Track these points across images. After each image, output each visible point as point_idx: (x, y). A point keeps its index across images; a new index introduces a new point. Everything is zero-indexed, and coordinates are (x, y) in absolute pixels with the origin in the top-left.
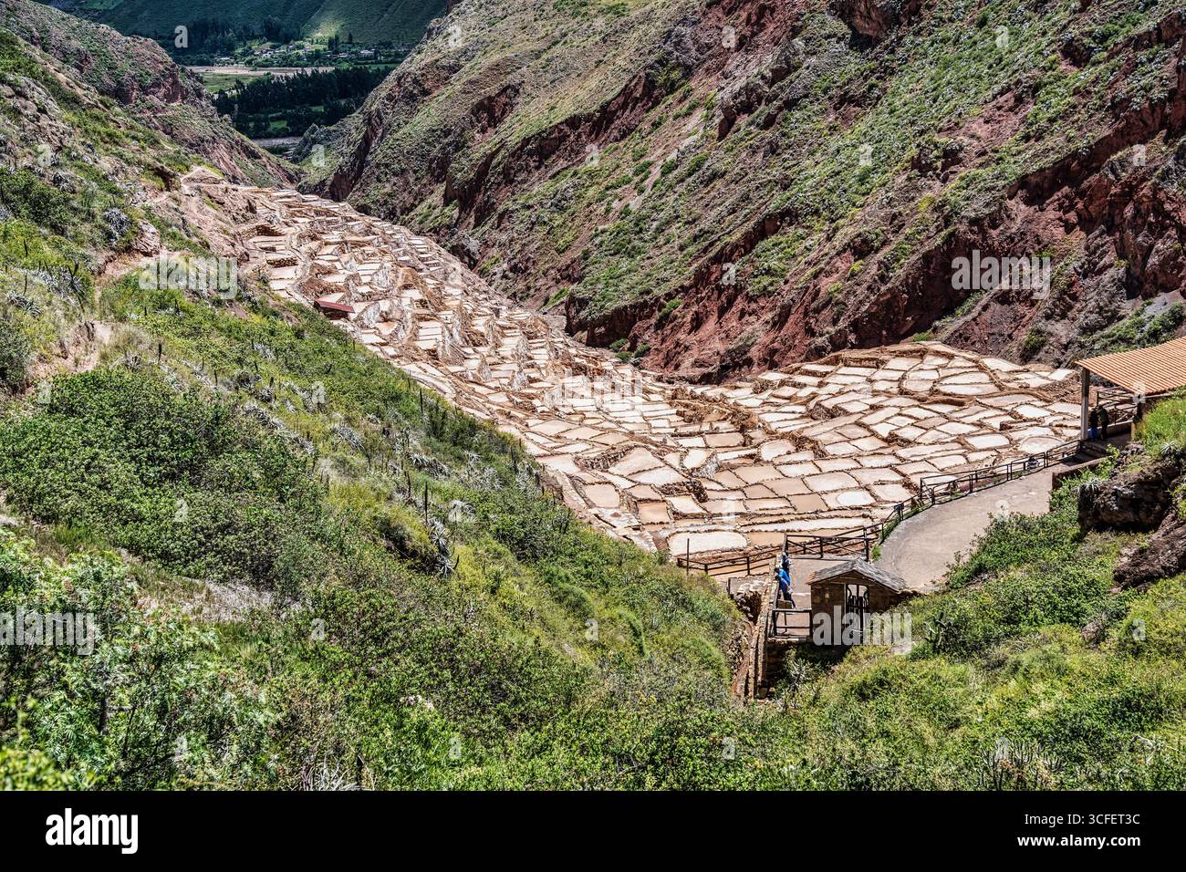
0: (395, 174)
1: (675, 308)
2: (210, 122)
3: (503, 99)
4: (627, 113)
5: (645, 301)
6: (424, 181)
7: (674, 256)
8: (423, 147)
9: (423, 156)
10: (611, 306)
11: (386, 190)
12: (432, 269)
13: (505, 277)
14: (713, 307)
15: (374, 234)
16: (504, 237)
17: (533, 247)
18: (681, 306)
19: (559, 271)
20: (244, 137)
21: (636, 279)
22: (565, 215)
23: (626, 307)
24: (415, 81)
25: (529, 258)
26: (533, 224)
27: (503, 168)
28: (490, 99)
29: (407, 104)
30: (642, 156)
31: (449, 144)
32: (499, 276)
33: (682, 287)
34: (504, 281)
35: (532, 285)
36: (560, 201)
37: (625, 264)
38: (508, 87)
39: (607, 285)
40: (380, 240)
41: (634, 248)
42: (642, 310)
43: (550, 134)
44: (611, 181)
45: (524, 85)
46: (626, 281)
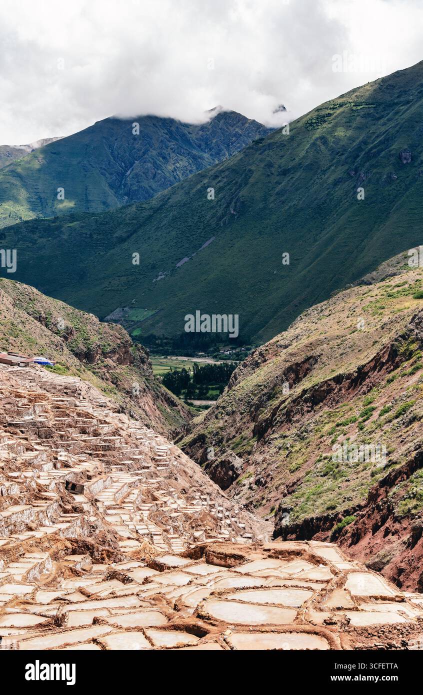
0: (227, 414)
1: (348, 524)
2: (147, 379)
3: (307, 366)
4: (376, 372)
5: (328, 515)
6: (244, 420)
7: (365, 481)
8: (250, 397)
9: (249, 403)
10: (303, 516)
11: (219, 425)
12: (158, 468)
13: (251, 488)
14: (370, 524)
15: (120, 435)
16: (260, 458)
17: (273, 466)
18: (354, 522)
19: (287, 486)
20: (169, 392)
21: (331, 496)
22: (303, 444)
23: (312, 519)
24: (261, 354)
25: (269, 475)
26: (280, 448)
27: (287, 411)
28: (297, 364)
29: (253, 369)
30: (370, 403)
31: (264, 395)
32: (247, 486)
33: (359, 506)
34: (250, 491)
35: (266, 496)
36: (302, 433)
37: (329, 483)
38: (311, 357)
39: (308, 499)
40: (123, 440)
41: (339, 472)
42: (325, 523)
43: (321, 387)
44: (343, 420)
45: (322, 357)
46: (323, 498)
